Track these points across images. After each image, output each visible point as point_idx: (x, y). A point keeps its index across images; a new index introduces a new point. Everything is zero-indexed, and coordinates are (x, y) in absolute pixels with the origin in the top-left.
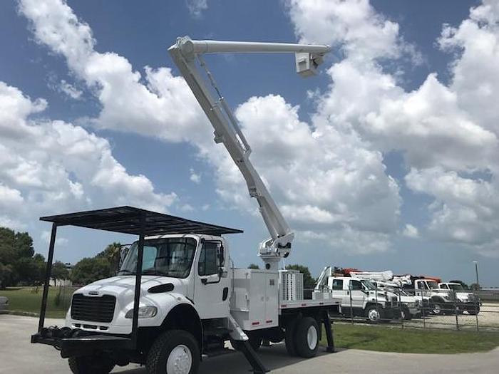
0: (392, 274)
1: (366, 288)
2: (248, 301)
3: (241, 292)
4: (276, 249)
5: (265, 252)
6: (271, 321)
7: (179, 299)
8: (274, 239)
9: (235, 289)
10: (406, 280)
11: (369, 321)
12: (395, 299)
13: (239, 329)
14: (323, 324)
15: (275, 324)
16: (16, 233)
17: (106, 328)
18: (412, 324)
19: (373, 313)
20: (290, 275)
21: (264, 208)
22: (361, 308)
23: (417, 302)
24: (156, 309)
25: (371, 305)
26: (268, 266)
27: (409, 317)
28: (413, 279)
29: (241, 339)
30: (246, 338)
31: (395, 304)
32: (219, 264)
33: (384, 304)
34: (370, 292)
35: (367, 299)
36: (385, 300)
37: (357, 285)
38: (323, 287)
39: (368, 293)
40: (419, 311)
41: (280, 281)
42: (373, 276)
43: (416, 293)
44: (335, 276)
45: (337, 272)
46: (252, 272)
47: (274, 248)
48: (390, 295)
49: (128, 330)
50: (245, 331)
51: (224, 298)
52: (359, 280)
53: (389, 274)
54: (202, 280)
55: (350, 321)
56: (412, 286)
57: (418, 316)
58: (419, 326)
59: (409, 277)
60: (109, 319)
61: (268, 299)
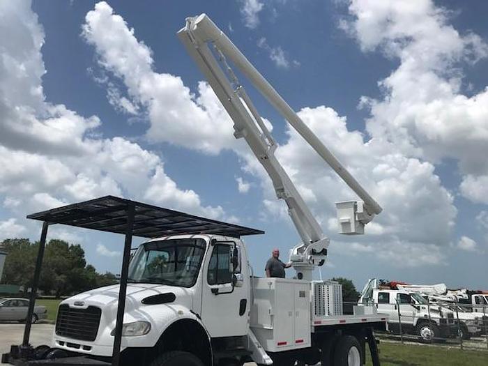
0: (445, 288)
1: (417, 303)
2: (272, 316)
3: (264, 304)
4: (309, 256)
5: (297, 259)
6: (302, 341)
7: (180, 313)
8: (306, 245)
9: (255, 301)
10: (462, 293)
11: (421, 340)
12: (451, 316)
13: (261, 350)
14: (367, 345)
15: (307, 343)
16: (70, 245)
17: (88, 348)
18: (472, 344)
19: (426, 331)
20: (326, 287)
21: (294, 210)
22: (412, 325)
23: (477, 319)
24: (149, 325)
25: (423, 322)
26: (300, 276)
27: (468, 336)
28: (469, 293)
29: (263, 362)
30: (270, 361)
31: (451, 321)
32: (232, 270)
33: (438, 321)
34: (421, 306)
35: (417, 315)
36: (439, 317)
37: (405, 299)
38: (367, 300)
39: (418, 308)
40: (480, 330)
41: (312, 293)
42: (423, 289)
43: (474, 309)
44: (381, 289)
45: (382, 284)
46: (277, 282)
47: (307, 255)
48: (445, 311)
49: (109, 352)
50: (268, 353)
51: (242, 312)
52: (408, 294)
53: (442, 288)
54: (212, 289)
55: (399, 339)
56: (469, 301)
57: (478, 335)
58: (481, 346)
59: (464, 291)
60: (92, 337)
61: (297, 314)
